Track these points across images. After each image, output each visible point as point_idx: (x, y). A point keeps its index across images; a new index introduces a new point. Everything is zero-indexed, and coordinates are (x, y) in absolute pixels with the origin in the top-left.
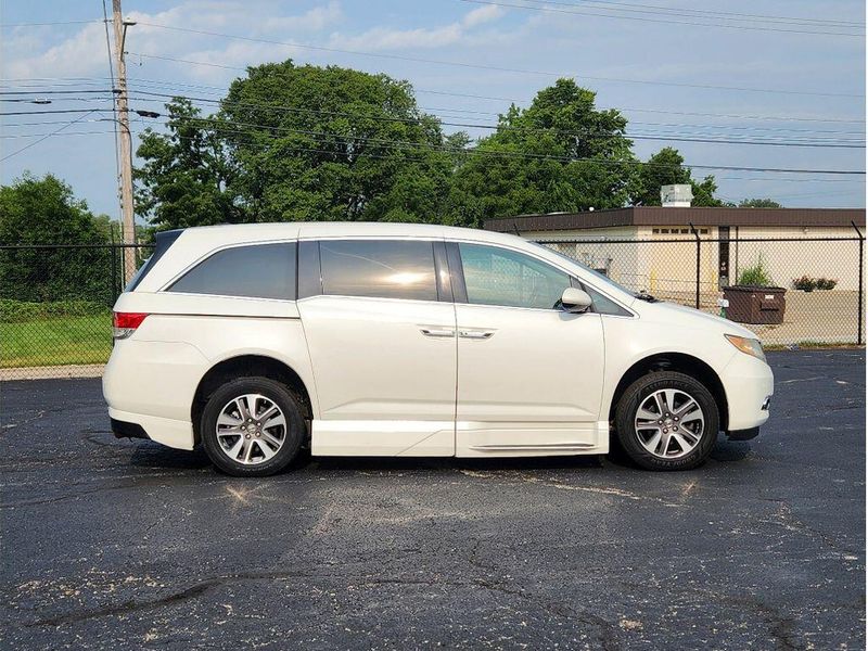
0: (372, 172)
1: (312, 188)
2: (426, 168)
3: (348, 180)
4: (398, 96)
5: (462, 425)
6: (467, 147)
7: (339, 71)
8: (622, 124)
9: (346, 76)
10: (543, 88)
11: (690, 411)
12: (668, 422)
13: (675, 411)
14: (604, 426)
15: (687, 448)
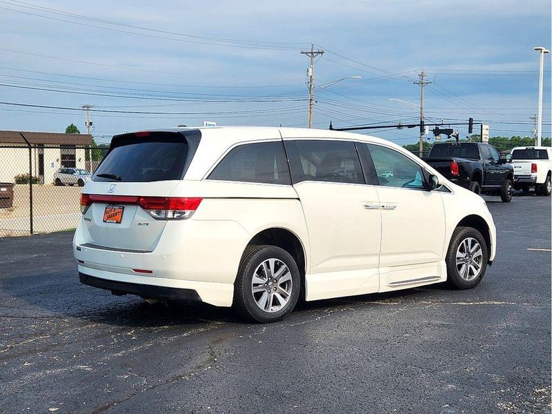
5: (383, 270)
11: (477, 250)
12: (467, 258)
13: (471, 251)
14: (444, 264)
15: (476, 273)
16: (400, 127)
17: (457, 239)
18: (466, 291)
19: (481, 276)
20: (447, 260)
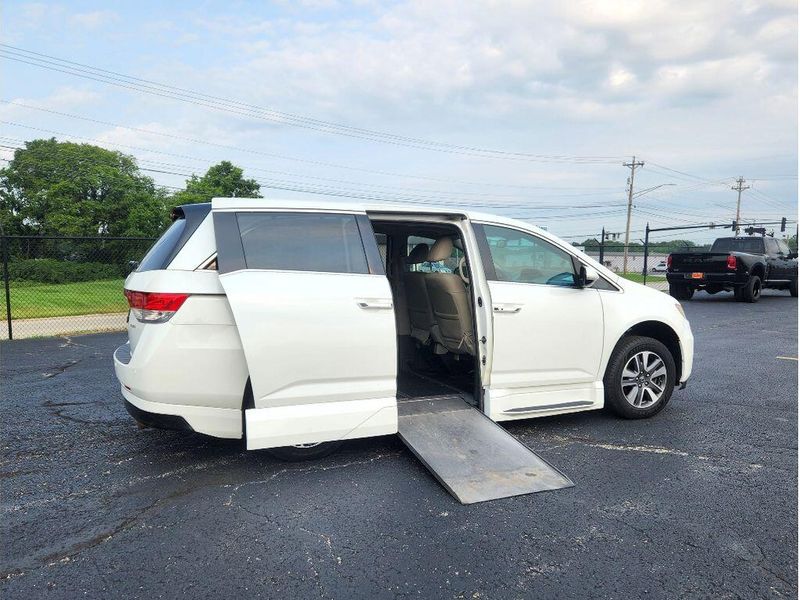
0: (114, 206)
1: (78, 215)
2: (148, 206)
3: (100, 211)
4: (127, 163)
5: (498, 392)
6: (168, 195)
7: (89, 146)
8: (258, 187)
9: (95, 150)
10: (214, 165)
11: (657, 368)
12: (642, 378)
13: (648, 369)
14: (600, 385)
15: (655, 398)
16: (712, 226)
17: (624, 353)
18: (635, 422)
19: (662, 403)
20: (605, 380)
